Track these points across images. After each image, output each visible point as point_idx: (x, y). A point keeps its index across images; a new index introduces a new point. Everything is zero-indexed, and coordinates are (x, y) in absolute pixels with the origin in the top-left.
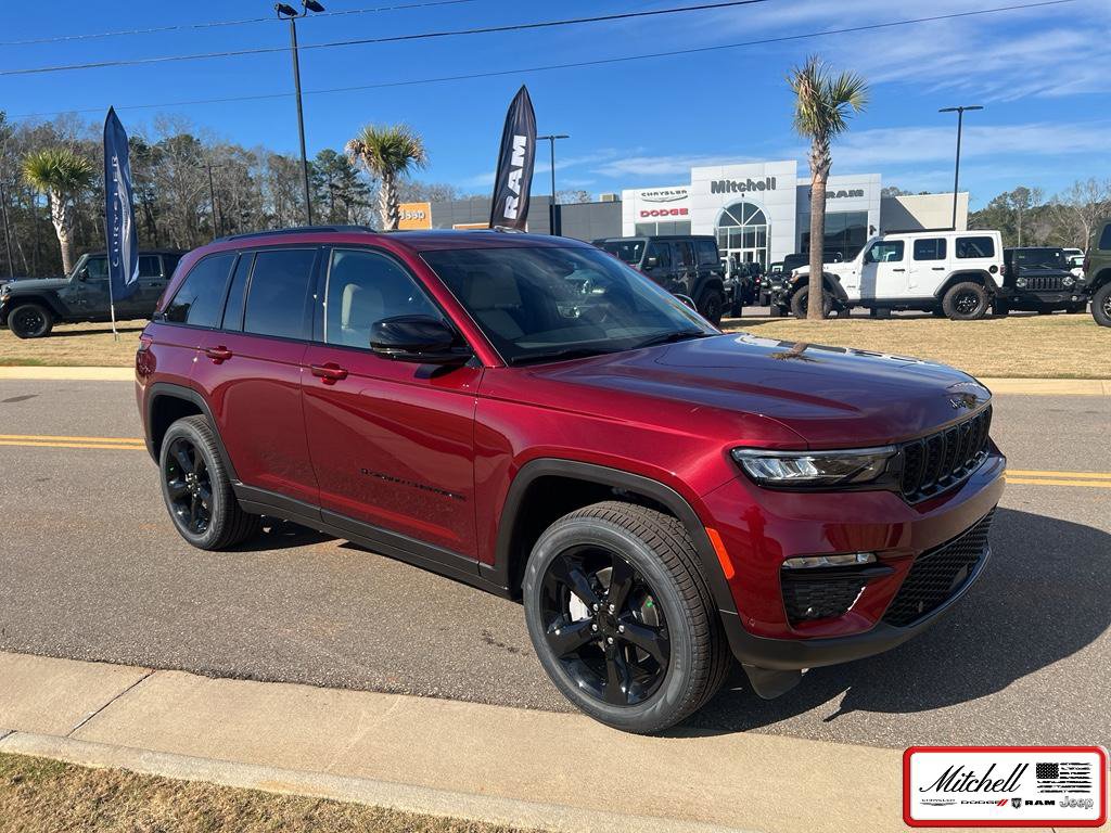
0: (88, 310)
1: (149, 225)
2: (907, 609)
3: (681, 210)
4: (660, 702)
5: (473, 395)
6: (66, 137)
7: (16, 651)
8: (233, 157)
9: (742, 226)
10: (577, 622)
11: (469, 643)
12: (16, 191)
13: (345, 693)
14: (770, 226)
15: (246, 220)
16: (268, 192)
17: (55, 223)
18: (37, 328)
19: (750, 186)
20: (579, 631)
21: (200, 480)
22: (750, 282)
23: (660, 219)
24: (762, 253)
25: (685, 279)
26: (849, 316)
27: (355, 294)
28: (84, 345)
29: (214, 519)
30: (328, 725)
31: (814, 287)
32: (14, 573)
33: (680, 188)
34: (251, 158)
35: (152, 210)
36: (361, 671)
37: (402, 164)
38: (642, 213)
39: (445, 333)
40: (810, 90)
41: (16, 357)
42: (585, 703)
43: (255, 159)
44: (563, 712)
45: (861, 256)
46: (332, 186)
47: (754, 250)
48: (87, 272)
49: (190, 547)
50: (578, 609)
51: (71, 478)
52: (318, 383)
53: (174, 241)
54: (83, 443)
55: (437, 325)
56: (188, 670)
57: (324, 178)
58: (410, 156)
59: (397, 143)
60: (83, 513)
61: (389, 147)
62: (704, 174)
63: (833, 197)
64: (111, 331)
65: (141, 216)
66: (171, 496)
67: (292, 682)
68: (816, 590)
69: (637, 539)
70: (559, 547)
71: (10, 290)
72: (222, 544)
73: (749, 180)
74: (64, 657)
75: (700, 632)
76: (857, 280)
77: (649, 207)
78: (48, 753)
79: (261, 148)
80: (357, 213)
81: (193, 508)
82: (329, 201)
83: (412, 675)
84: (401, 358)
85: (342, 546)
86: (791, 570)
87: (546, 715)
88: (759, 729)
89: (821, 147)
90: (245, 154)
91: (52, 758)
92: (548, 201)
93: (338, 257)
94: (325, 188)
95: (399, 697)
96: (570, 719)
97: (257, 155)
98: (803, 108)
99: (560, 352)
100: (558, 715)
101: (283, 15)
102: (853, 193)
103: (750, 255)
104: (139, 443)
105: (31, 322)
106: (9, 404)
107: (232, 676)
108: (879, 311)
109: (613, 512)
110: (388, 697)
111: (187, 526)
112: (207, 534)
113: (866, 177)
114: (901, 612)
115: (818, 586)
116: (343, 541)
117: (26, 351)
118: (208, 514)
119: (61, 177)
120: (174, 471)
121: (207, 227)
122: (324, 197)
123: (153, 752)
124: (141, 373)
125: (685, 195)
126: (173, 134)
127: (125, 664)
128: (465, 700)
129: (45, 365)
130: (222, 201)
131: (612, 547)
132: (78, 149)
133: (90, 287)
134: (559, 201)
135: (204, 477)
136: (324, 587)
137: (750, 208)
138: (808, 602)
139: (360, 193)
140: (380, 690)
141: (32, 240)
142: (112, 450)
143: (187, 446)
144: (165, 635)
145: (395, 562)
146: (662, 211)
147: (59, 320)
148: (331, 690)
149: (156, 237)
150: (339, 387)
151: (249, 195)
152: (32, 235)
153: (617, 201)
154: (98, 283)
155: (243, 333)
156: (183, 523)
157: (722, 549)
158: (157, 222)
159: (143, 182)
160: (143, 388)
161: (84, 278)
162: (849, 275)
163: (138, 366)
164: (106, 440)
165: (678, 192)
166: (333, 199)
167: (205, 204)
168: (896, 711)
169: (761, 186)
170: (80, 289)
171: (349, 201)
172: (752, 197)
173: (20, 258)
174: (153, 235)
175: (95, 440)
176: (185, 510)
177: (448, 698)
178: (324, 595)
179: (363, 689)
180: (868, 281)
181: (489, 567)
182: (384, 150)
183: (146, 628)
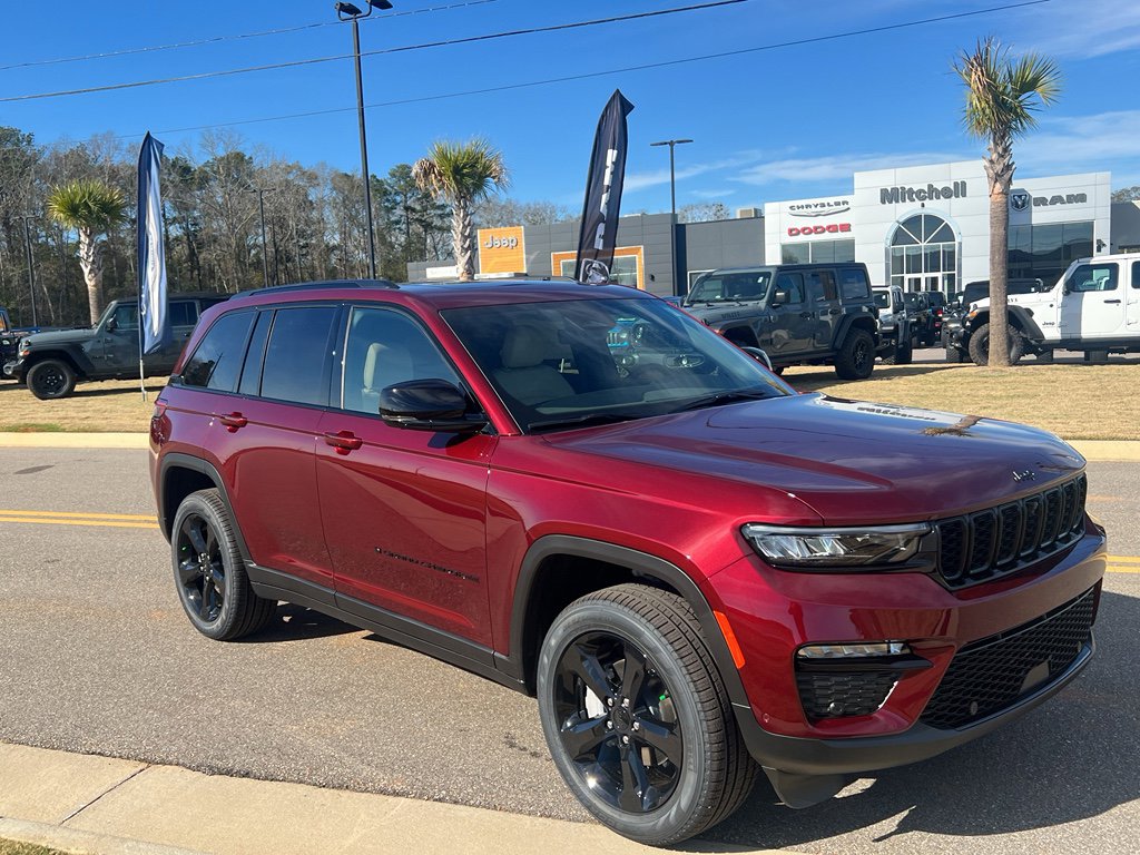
0: (115, 366)
1: (192, 261)
2: (954, 709)
3: (841, 226)
4: (674, 808)
5: (485, 466)
6: (101, 160)
7: (11, 741)
8: (291, 177)
9: (923, 244)
10: (593, 719)
11: (488, 745)
12: (43, 224)
13: (346, 793)
14: (960, 244)
15: (304, 251)
16: (330, 215)
17: (82, 265)
18: (58, 388)
19: (932, 193)
20: (593, 729)
21: (213, 561)
22: (928, 318)
23: (814, 238)
24: (951, 278)
25: (828, 318)
26: (1052, 361)
27: (379, 355)
28: (108, 407)
29: (226, 605)
30: (323, 826)
31: (996, 326)
32: (14, 661)
33: (840, 199)
34: (312, 178)
35: (195, 242)
36: (367, 771)
37: (479, 184)
38: (790, 231)
39: (459, 399)
40: (984, 79)
41: (33, 422)
42: (600, 811)
43: (316, 178)
44: (579, 821)
45: (1061, 284)
46: (407, 208)
47: (939, 275)
48: (115, 321)
49: (201, 636)
50: (594, 706)
51: (82, 559)
52: (332, 452)
53: (220, 279)
54: (98, 520)
55: (451, 390)
56: (184, 765)
57: (398, 199)
58: (488, 176)
59: (473, 161)
60: (91, 598)
61: (464, 167)
62: (870, 181)
63: (1045, 204)
64: (138, 390)
65: (181, 251)
66: (182, 577)
67: (292, 781)
68: (837, 683)
69: (648, 624)
70: (569, 635)
71: (30, 344)
72: (235, 634)
73: (930, 186)
74: (59, 748)
75: (712, 729)
76: (1055, 315)
77: (800, 223)
78: (33, 838)
79: (323, 165)
80: (437, 240)
81: (204, 593)
82: (404, 227)
83: (420, 777)
84: (411, 426)
85: (367, 638)
86: (806, 660)
87: (560, 823)
88: (796, 847)
89: (1000, 150)
90: (304, 173)
91: (38, 844)
92: (670, 220)
93: (358, 316)
94: (399, 211)
95: (403, 799)
96: (584, 829)
97: (319, 173)
98: (975, 102)
99: (584, 418)
100: (573, 824)
101: (344, 15)
102: (1072, 199)
103: (934, 280)
104: (151, 520)
105: (52, 381)
106: (23, 476)
107: (229, 773)
108: (1093, 354)
109: (625, 595)
110: (391, 799)
111: (198, 613)
112: (219, 622)
113: (1091, 177)
114: (945, 713)
115: (841, 679)
116: (367, 633)
117: (46, 415)
118: (220, 599)
119: (90, 211)
120: (186, 551)
121: (259, 261)
122: (397, 222)
123: (137, 841)
124: (155, 439)
125: (846, 206)
126: (221, 153)
127: (120, 757)
128: (473, 805)
129: (64, 431)
130: (277, 228)
131: (623, 634)
132: (114, 174)
133: (116, 338)
134: (687, 218)
135: (217, 557)
136: (340, 682)
137: (933, 221)
138: (829, 696)
139: (441, 217)
140: (383, 792)
141: (60, 282)
142: (129, 528)
143: (200, 523)
144: (164, 728)
145: (422, 656)
146: (816, 228)
147: (83, 378)
148: (332, 790)
149: (199, 275)
150: (353, 456)
151: (308, 222)
152: (61, 276)
153: (759, 216)
154: (126, 334)
155: (259, 398)
156: (194, 609)
157: (731, 635)
158: (201, 256)
159: (187, 210)
160: (156, 456)
161: (111, 329)
162: (1044, 308)
163: (153, 432)
164: (123, 517)
165: (837, 204)
166: (408, 224)
167: (257, 234)
168: (963, 833)
169: (947, 193)
170: (107, 342)
171: (428, 226)
172: (934, 207)
173: (45, 303)
174: (196, 272)
175: (112, 517)
176: (197, 595)
177: (456, 802)
178: (338, 691)
179: (366, 791)
180: (1071, 316)
181: (504, 657)
182: (457, 171)
183: (146, 721)
